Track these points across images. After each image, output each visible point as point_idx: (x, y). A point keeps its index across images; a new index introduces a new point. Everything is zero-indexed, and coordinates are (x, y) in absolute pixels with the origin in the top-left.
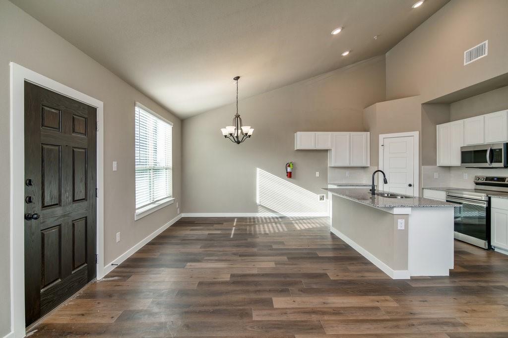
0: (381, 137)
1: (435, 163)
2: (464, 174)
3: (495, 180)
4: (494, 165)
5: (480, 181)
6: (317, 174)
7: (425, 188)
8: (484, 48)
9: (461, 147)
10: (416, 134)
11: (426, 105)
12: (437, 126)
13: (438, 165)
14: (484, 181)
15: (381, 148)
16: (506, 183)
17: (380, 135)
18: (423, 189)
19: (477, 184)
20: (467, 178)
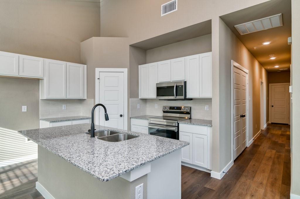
0: (97, 70)
1: (137, 96)
2: (156, 105)
3: (175, 109)
4: (178, 97)
5: (166, 110)
6: (24, 109)
7: (132, 118)
8: (175, 4)
9: (156, 84)
10: (126, 70)
11: (133, 46)
12: (139, 66)
13: (139, 98)
14: (169, 110)
15: (97, 81)
16: (182, 111)
17: (96, 69)
18: (130, 118)
19: (164, 112)
20: (157, 108)
